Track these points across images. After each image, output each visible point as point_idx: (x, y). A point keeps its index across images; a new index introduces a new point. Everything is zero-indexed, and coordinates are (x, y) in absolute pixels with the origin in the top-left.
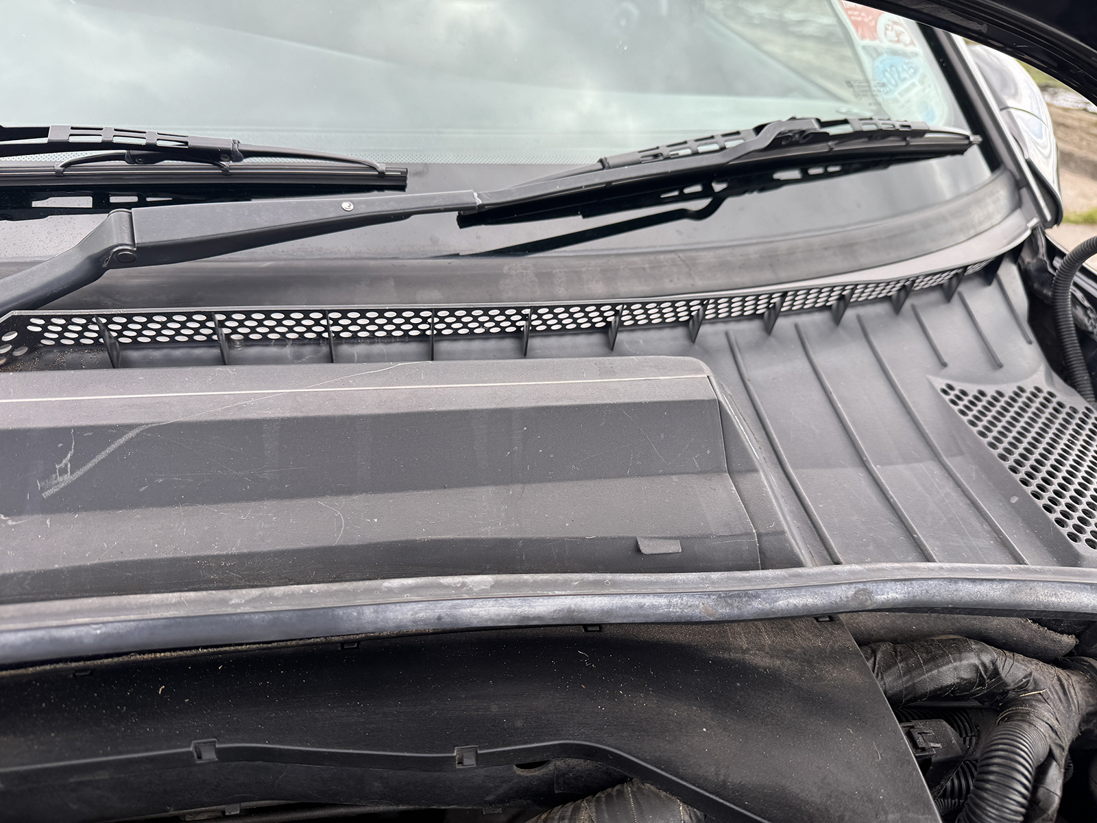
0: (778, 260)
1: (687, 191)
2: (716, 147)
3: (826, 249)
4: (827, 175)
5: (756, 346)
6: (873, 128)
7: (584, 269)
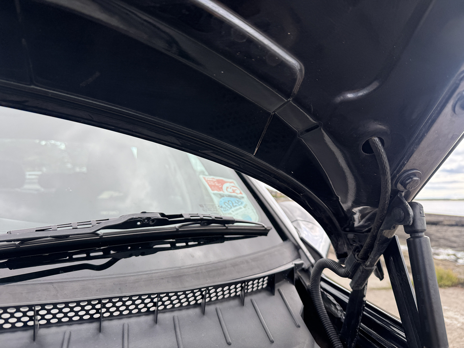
1: (92, 254)
3: (162, 279)
5: (86, 341)
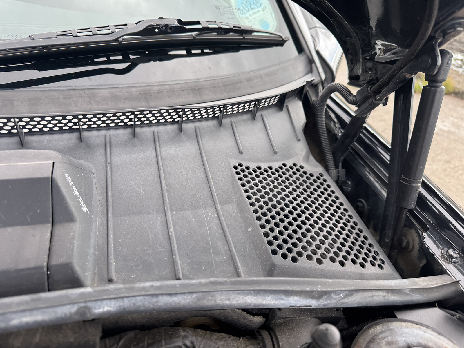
0: (151, 96)
2: (109, 32)
4: (203, 54)
5: (124, 144)
6: (216, 26)
7: (16, 98)
